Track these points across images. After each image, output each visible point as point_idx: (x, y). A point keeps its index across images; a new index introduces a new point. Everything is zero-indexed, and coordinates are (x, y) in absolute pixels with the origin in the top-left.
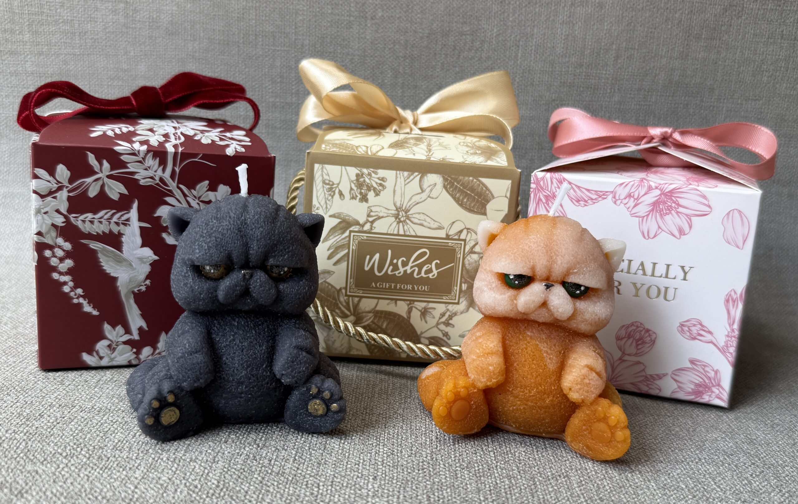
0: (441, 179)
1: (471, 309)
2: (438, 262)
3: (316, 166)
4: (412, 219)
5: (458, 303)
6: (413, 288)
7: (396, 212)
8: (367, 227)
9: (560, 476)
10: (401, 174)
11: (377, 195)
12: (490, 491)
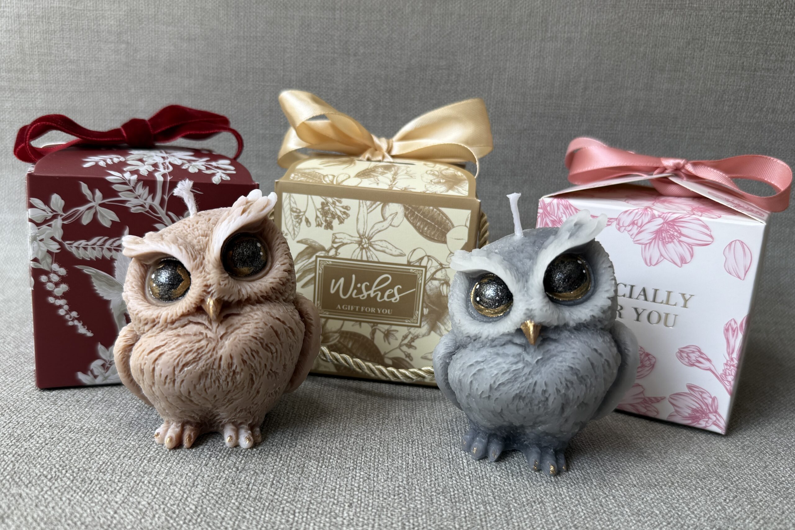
0: (402, 208)
1: (432, 333)
2: (400, 287)
3: (285, 195)
4: (375, 246)
5: (420, 327)
6: (376, 311)
7: (359, 239)
8: (332, 253)
9: (535, 502)
10: (364, 203)
11: (341, 222)
12: (465, 517)
